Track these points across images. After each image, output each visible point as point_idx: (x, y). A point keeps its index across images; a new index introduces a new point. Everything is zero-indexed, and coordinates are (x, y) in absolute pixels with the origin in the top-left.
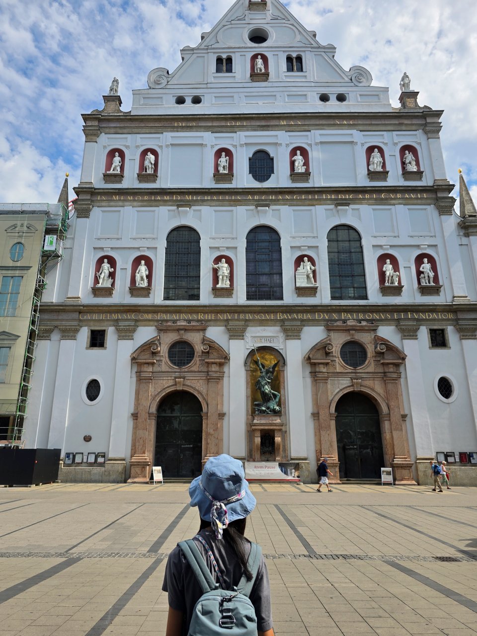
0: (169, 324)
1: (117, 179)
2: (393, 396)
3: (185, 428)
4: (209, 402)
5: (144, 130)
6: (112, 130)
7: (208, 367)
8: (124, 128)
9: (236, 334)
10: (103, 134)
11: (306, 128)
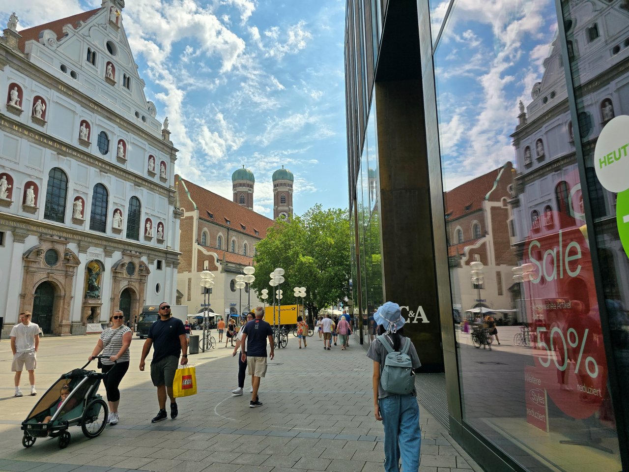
0: (48, 237)
1: (18, 112)
2: (142, 291)
3: (43, 305)
4: (66, 290)
5: (39, 80)
6: (16, 67)
7: (66, 268)
8: (26, 70)
9: (82, 249)
10: (8, 66)
11: (127, 130)
